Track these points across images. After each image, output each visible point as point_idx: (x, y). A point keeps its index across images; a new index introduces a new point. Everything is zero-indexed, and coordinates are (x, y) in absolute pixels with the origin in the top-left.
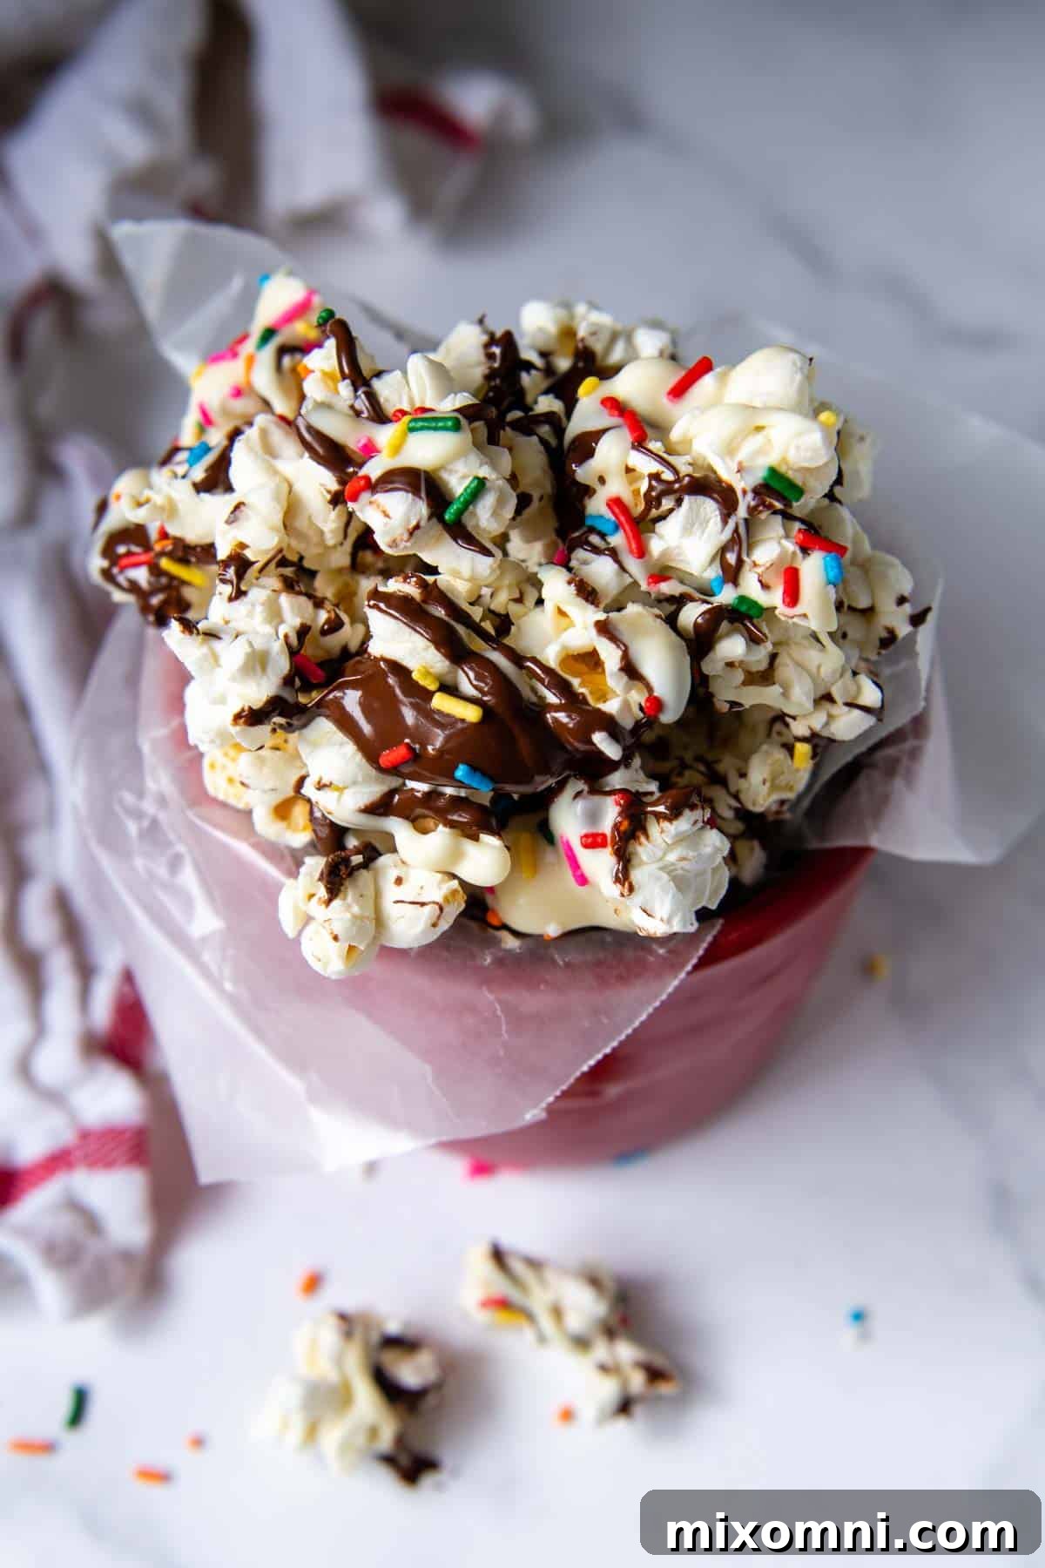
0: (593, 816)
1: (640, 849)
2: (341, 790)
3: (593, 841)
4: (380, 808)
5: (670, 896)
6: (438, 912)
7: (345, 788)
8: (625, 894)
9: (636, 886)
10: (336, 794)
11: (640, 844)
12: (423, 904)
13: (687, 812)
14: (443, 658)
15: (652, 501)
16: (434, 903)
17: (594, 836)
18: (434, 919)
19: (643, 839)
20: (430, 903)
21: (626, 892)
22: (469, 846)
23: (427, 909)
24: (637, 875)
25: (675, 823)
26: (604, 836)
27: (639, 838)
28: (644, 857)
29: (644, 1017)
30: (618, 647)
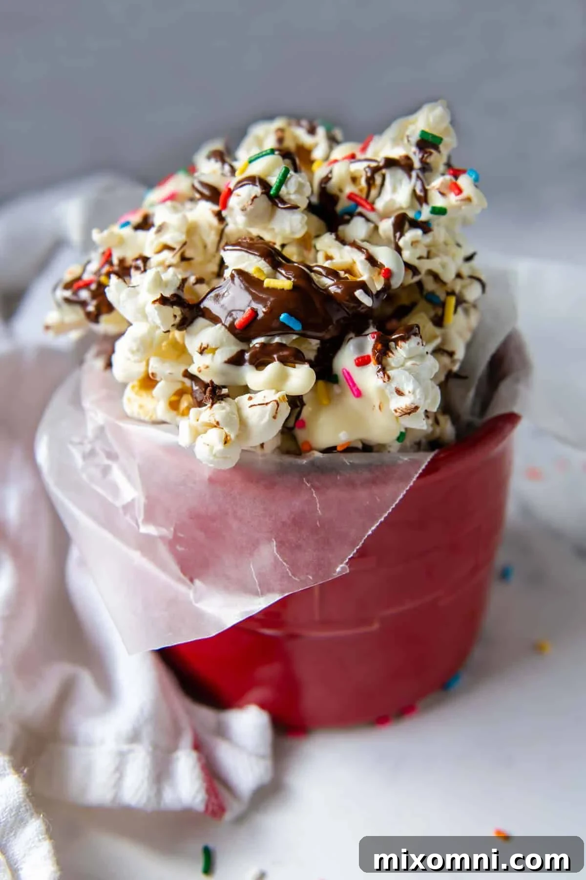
0: (361, 347)
1: (390, 360)
2: (214, 351)
3: (363, 362)
4: (236, 361)
5: (411, 381)
6: (276, 406)
7: (216, 349)
8: (386, 381)
9: (391, 377)
10: (210, 355)
11: (389, 357)
12: (267, 404)
13: (413, 338)
14: (268, 265)
15: (370, 181)
16: (273, 401)
17: (363, 358)
18: (274, 414)
19: (390, 354)
20: (271, 401)
21: (386, 379)
22: (291, 370)
23: (270, 406)
24: (390, 373)
25: (408, 342)
26: (369, 357)
27: (388, 354)
28: (393, 364)
29: (401, 496)
30: (363, 252)
